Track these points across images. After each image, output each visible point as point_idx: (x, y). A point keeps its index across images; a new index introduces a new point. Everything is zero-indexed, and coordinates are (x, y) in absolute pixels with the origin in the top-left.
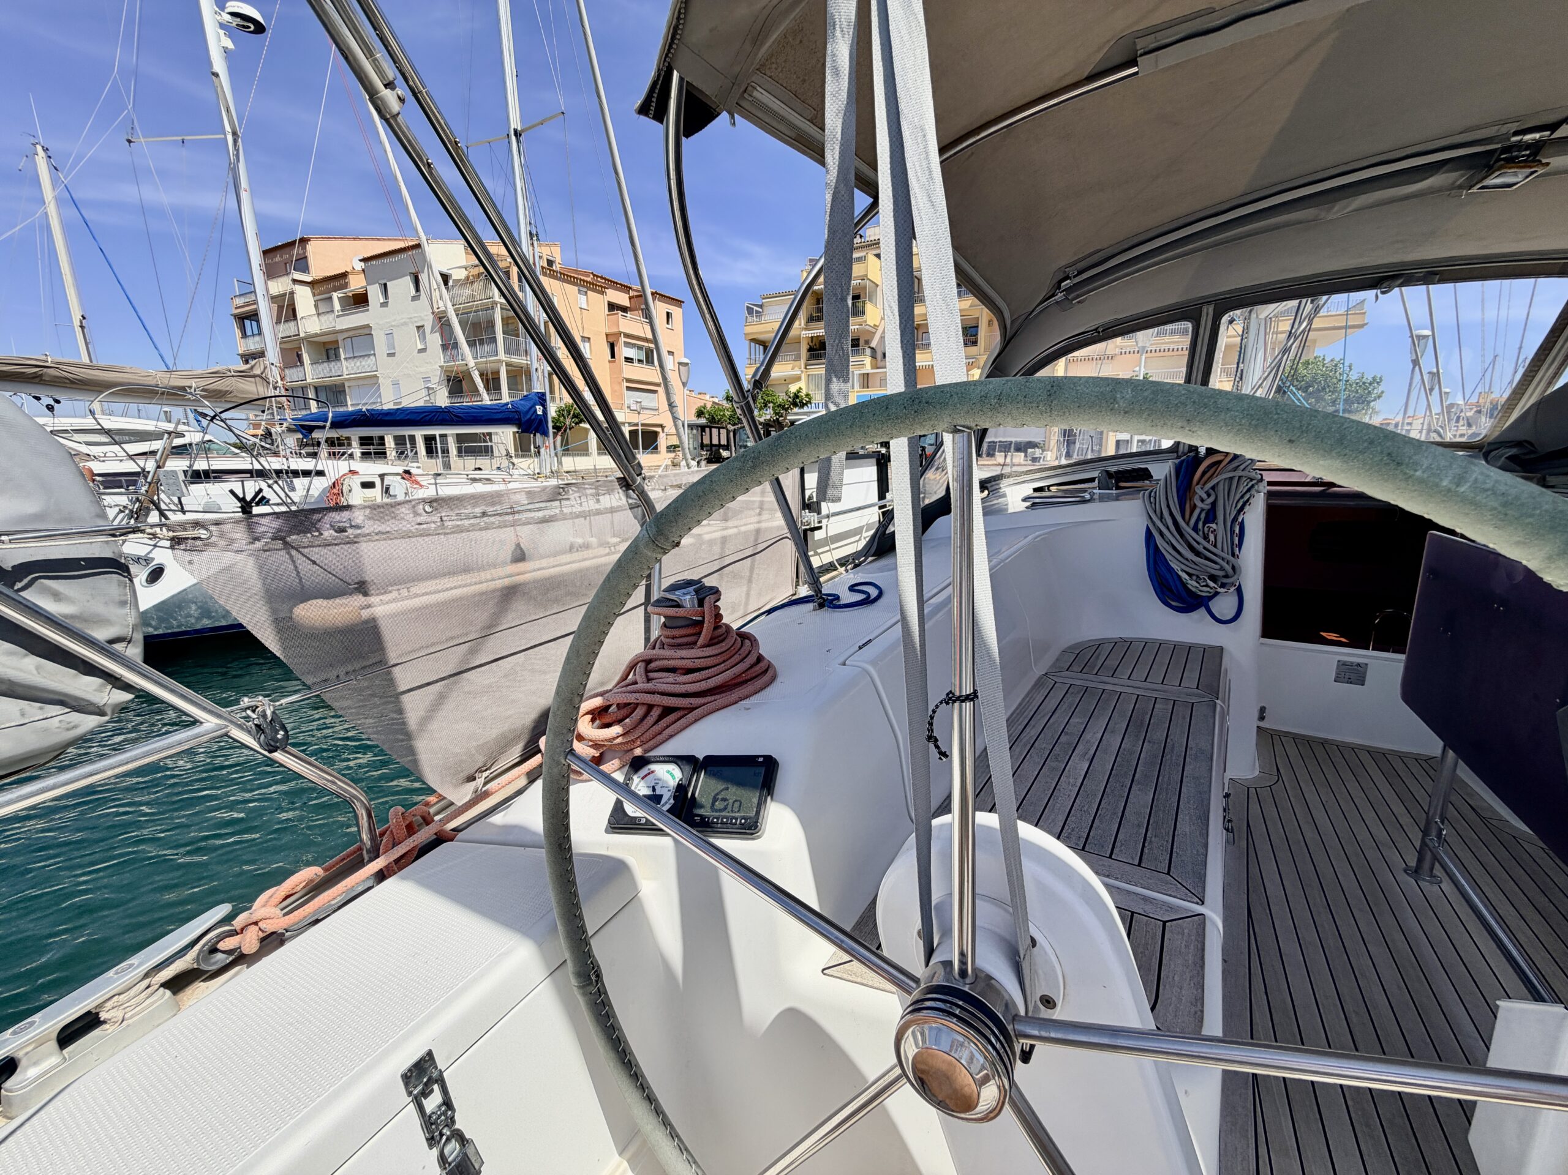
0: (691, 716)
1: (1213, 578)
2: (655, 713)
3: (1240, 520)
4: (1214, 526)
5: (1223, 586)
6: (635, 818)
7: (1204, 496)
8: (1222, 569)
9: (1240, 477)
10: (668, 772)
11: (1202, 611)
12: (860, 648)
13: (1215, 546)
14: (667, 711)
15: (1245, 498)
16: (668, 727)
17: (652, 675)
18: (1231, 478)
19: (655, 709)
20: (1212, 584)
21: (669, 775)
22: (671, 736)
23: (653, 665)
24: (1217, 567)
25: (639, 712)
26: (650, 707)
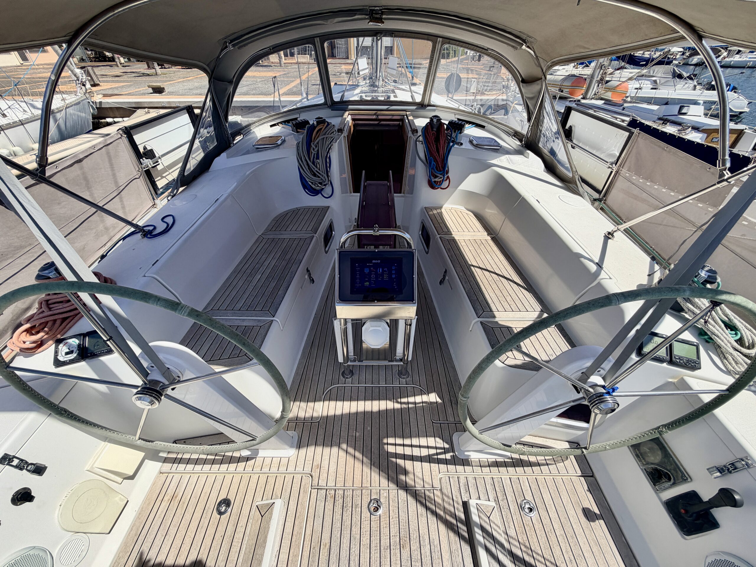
0: (76, 318)
1: (321, 183)
2: (58, 322)
3: (328, 156)
4: (318, 161)
5: (325, 185)
6: (64, 361)
7: (314, 147)
8: (322, 179)
9: (327, 137)
10: (73, 341)
11: (320, 195)
12: (153, 265)
13: (320, 170)
14: (64, 319)
15: (329, 147)
16: (67, 325)
17: (51, 306)
18: (324, 138)
19: (58, 320)
20: (320, 185)
21: (75, 342)
22: (70, 328)
23: (50, 302)
24: (320, 179)
25: (49, 324)
26: (55, 321)
